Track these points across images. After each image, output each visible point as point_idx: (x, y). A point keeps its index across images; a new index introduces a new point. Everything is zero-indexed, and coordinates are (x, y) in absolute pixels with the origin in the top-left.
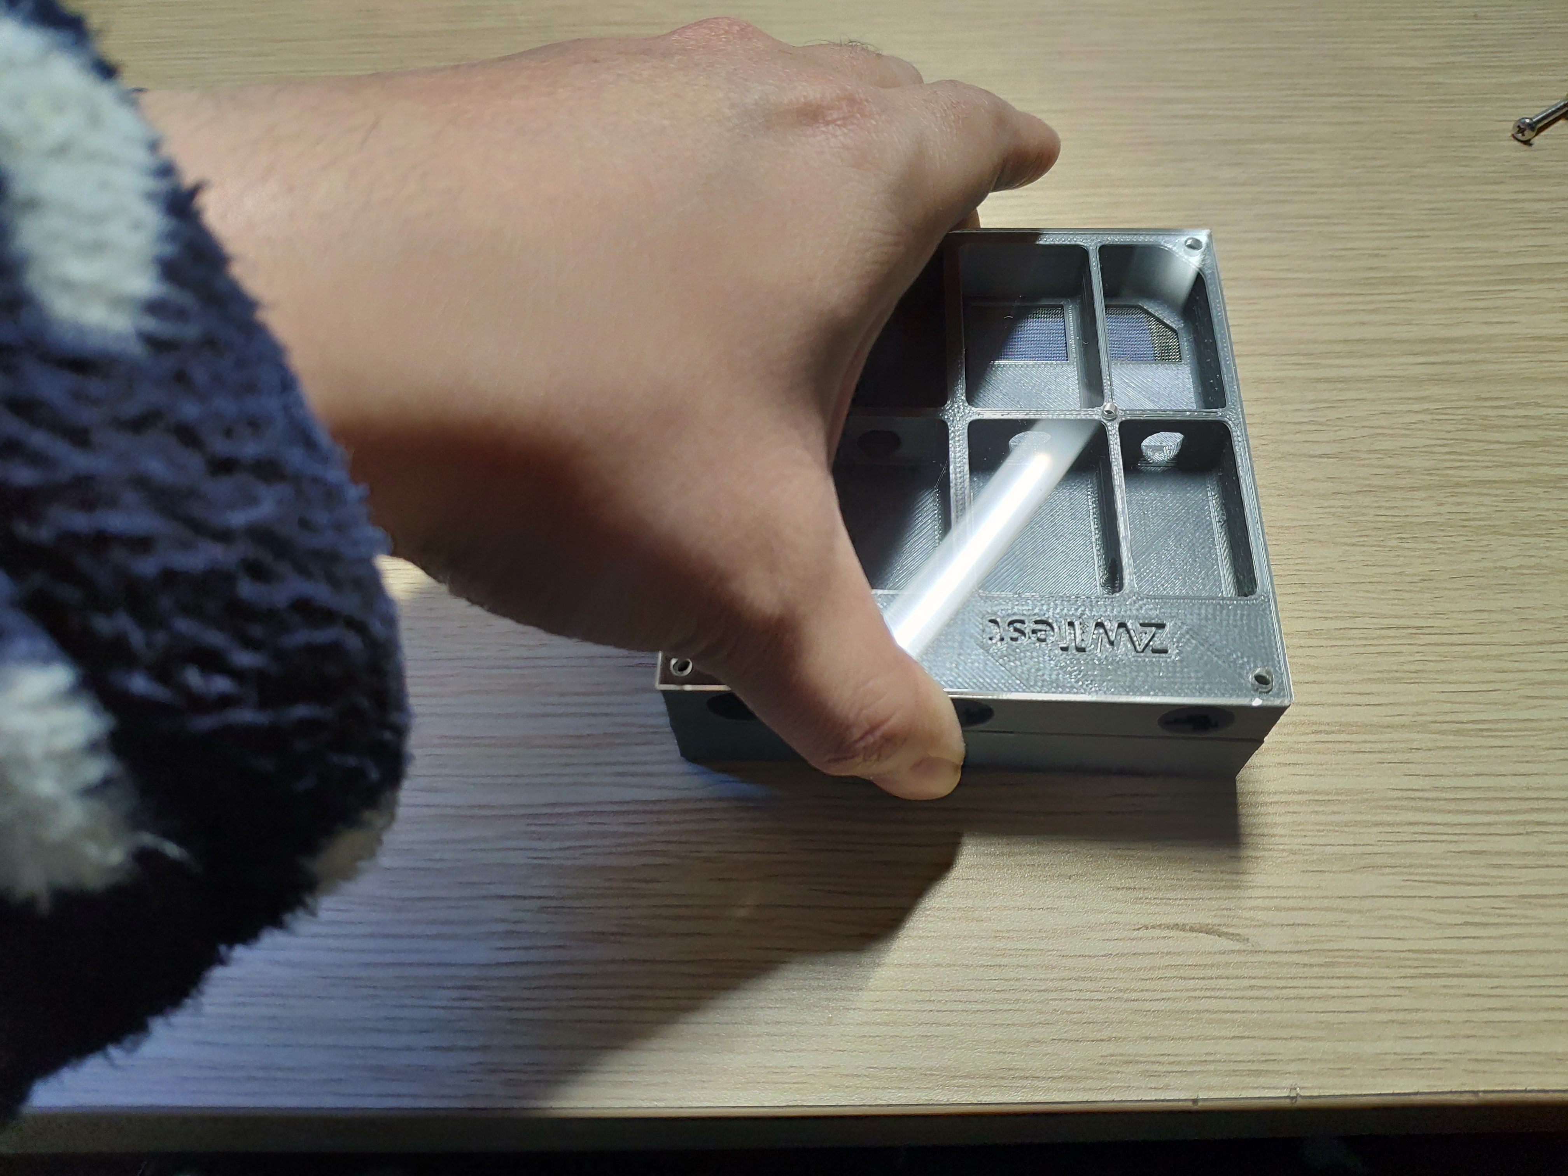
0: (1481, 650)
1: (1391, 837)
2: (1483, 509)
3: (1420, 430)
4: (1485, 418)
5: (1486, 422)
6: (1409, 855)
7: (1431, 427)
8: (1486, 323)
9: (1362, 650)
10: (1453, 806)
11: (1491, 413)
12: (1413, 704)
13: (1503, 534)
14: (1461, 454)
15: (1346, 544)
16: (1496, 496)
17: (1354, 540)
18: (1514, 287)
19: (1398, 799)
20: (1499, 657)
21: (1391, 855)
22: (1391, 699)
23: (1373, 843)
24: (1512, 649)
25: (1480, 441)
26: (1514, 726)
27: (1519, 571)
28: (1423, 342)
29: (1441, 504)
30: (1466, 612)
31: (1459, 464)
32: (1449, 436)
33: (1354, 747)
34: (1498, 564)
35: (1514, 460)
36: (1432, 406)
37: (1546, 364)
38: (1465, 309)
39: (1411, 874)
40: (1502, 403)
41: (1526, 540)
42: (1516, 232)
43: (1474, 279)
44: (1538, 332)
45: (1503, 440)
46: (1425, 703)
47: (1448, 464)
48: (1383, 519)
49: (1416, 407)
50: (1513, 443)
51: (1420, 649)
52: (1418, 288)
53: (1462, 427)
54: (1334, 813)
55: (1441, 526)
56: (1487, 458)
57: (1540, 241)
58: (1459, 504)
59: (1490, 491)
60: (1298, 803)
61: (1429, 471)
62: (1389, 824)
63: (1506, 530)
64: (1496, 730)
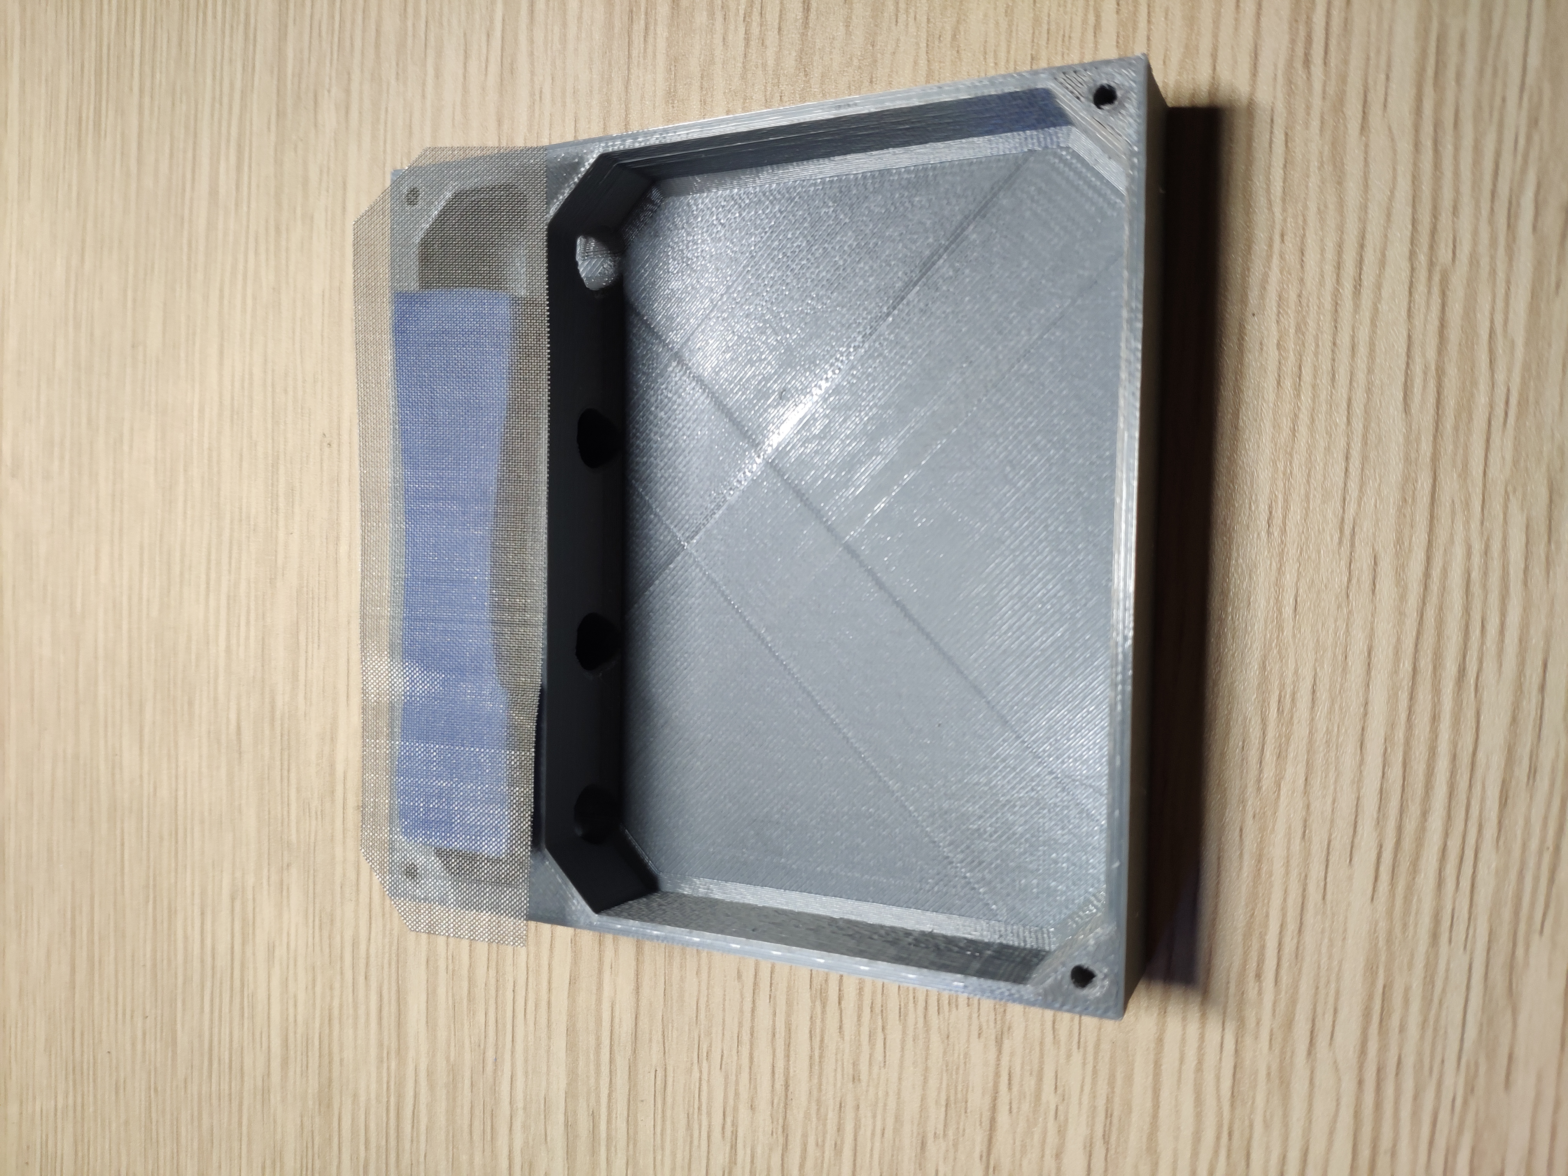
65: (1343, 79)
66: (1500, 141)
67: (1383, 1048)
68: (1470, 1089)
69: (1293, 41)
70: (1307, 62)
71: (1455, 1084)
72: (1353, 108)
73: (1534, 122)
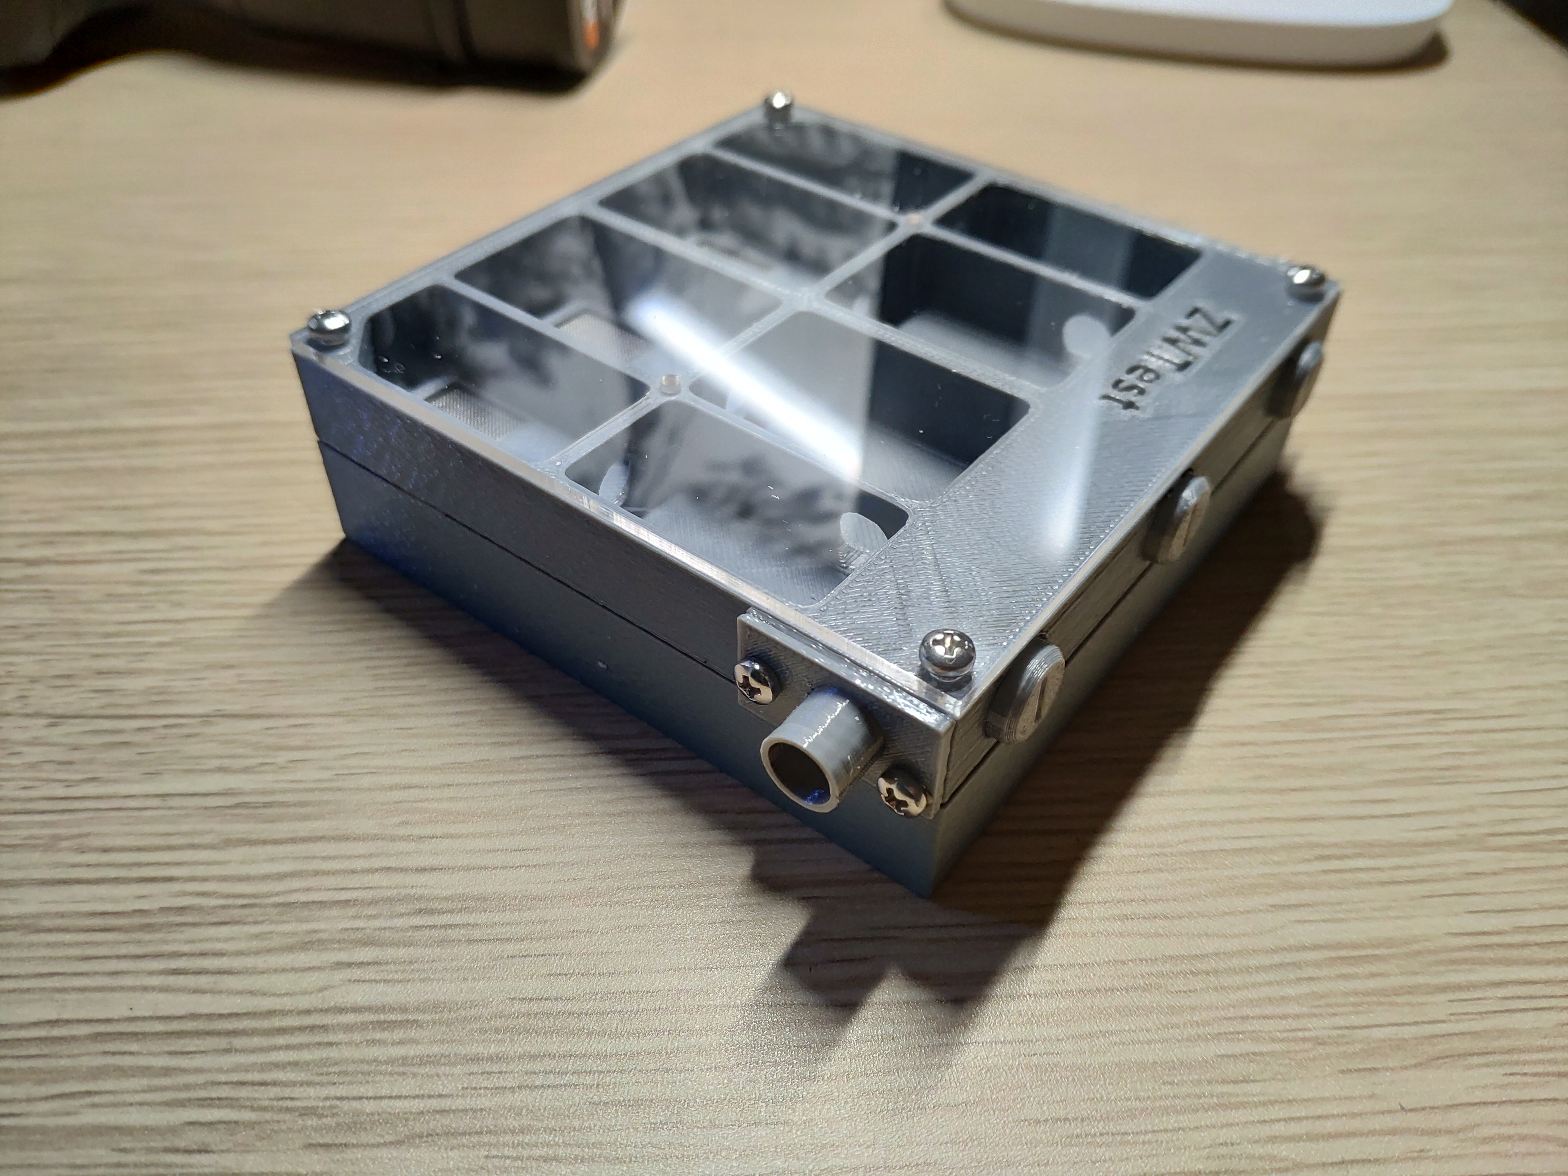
1: (1469, 1008)
6: (1503, 1033)
19: (1467, 948)
21: (1475, 1035)
23: (1444, 1018)
27: (1553, 638)
39: (1517, 1063)
46: (1471, 809)
56: (1472, 514)
58: (1451, 564)
59: (1489, 549)
60: (1314, 964)
62: (1459, 987)
63: (1520, 592)
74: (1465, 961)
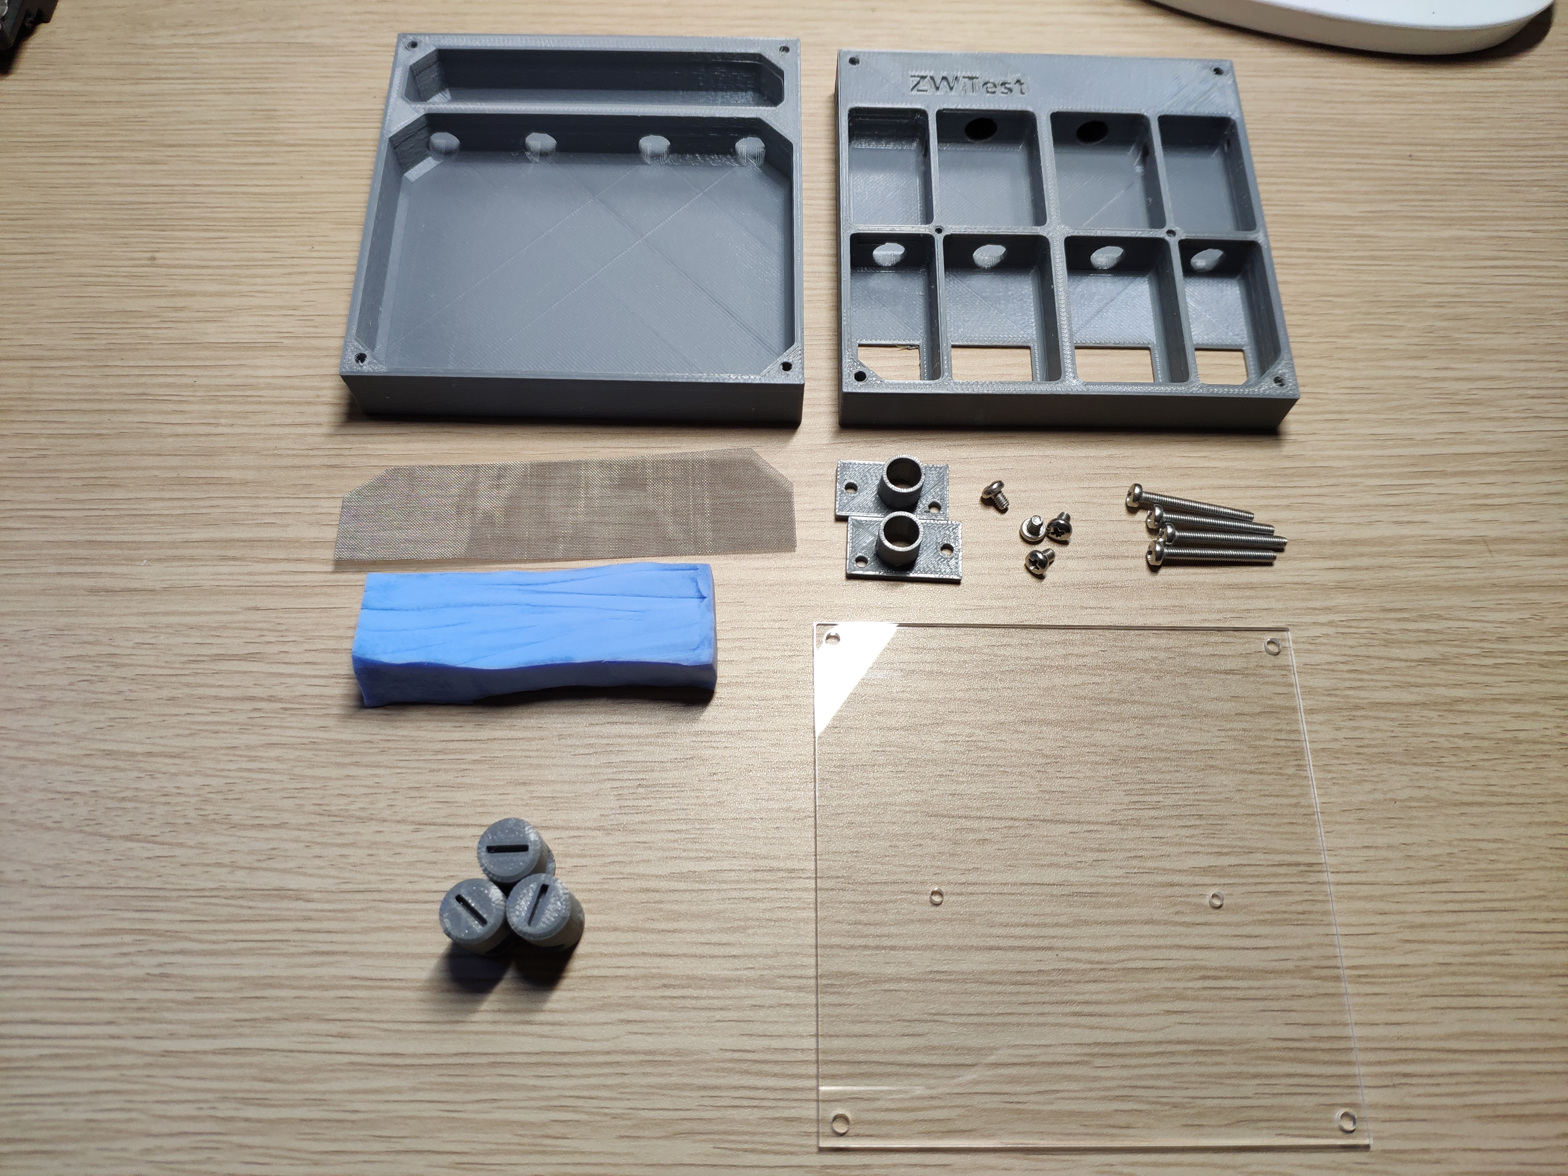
0: (1365, 890)
1: (1268, 1090)
2: (1378, 735)
3: (1324, 644)
4: (1388, 632)
5: (1389, 637)
7: (1334, 641)
8: (1396, 522)
9: (1253, 889)
10: (1327, 1057)
11: (1394, 626)
12: (1298, 948)
13: (1395, 762)
14: (1361, 672)
15: (1244, 772)
16: (1392, 720)
17: (1253, 768)
18: (1427, 481)
19: (1278, 1049)
20: (1382, 898)
22: (1278, 943)
24: (1395, 889)
25: (1381, 658)
26: (1390, 972)
27: (1408, 804)
28: (1333, 543)
29: (1338, 729)
30: (1354, 848)
31: (1359, 684)
32: (1351, 652)
33: (1240, 994)
34: (1388, 796)
35: (1413, 680)
36: (1336, 617)
37: (1451, 571)
38: (1376, 506)
40: (1405, 615)
41: (1416, 769)
42: (1434, 417)
43: (1389, 471)
44: (1446, 533)
45: (1404, 657)
46: (1309, 946)
47: (1348, 684)
48: (1283, 743)
49: (1323, 618)
50: (1412, 661)
51: (1309, 888)
52: (1333, 481)
53: (1365, 641)
54: (1217, 1064)
55: (1337, 752)
56: (1387, 678)
57: (1456, 427)
58: (1355, 729)
59: (1388, 715)
60: (1183, 1054)
61: (1329, 692)
62: (1267, 1076)
63: (1398, 759)
64: (1373, 976)
65: (1196, 999)
66: (1164, 1088)
67: (631, 1064)
68: (615, 1117)
69: (1216, 969)
70: (1204, 978)
71: (618, 1107)
72: (1179, 1006)
73: (1175, 1106)
74: (1274, 1058)
